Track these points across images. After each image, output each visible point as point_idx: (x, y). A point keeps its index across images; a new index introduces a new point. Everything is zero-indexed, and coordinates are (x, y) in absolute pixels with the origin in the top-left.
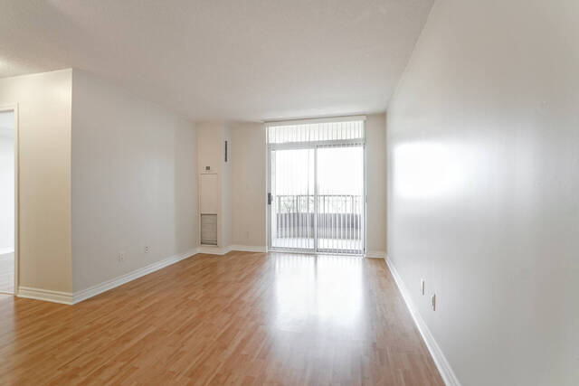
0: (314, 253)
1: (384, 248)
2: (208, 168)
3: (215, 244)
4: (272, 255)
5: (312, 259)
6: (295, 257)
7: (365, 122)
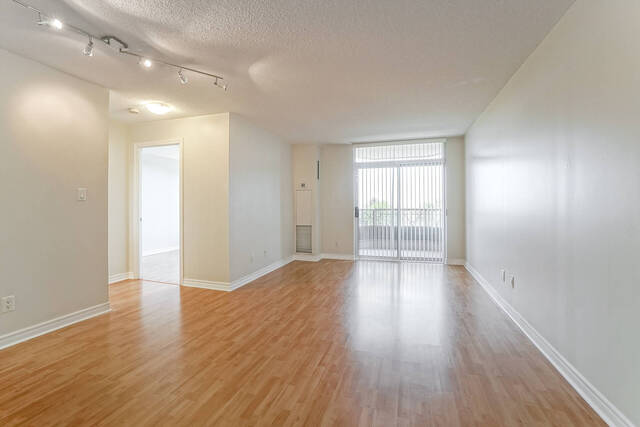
0: (398, 260)
1: (464, 257)
2: (303, 185)
3: (309, 251)
4: (361, 263)
5: (396, 265)
6: (381, 265)
7: (445, 144)
